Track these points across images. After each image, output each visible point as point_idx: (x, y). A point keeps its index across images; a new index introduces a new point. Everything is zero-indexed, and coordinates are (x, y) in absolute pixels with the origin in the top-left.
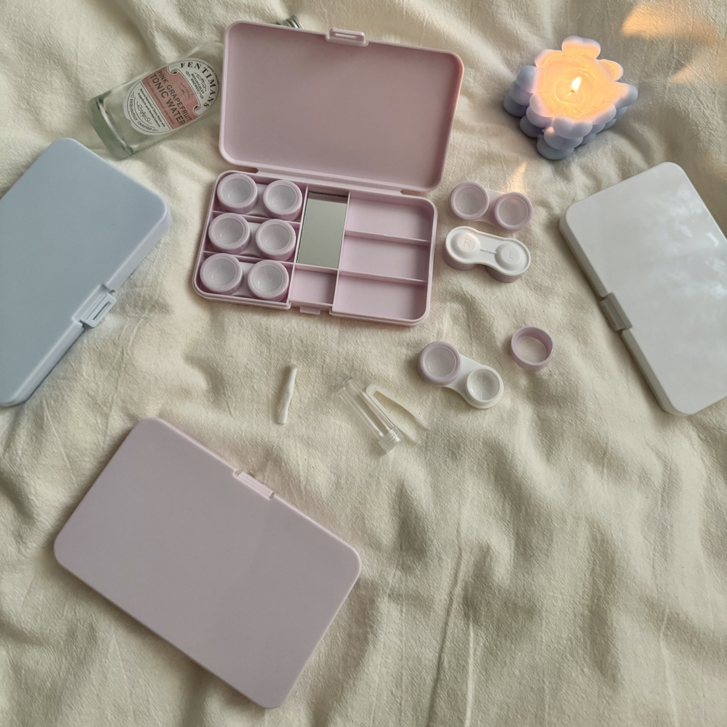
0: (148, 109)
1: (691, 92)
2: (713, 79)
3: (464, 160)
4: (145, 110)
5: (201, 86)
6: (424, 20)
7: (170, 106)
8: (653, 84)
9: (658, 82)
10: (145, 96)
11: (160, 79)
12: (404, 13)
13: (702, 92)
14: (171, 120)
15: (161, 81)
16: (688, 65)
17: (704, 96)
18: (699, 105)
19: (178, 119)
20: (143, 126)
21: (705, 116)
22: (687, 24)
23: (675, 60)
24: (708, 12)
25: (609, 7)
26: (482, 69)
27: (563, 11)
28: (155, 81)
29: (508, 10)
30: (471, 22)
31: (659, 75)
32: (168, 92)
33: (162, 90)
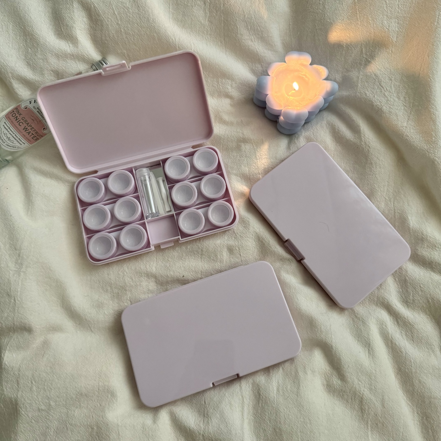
0: (11, 135)
1: (375, 80)
2: (390, 70)
4: (9, 136)
7: (26, 131)
8: (351, 76)
9: (354, 75)
10: (8, 126)
11: (16, 113)
12: (177, 48)
13: (383, 80)
14: (29, 140)
15: (17, 115)
16: (373, 62)
17: (384, 82)
18: (381, 89)
19: (33, 138)
20: (10, 146)
21: (385, 96)
22: (370, 33)
23: (365, 59)
24: (384, 24)
25: (317, 27)
26: (236, 79)
27: (288, 31)
28: (13, 115)
29: (249, 36)
30: (225, 47)
31: (354, 70)
32: (23, 122)
33: (19, 121)
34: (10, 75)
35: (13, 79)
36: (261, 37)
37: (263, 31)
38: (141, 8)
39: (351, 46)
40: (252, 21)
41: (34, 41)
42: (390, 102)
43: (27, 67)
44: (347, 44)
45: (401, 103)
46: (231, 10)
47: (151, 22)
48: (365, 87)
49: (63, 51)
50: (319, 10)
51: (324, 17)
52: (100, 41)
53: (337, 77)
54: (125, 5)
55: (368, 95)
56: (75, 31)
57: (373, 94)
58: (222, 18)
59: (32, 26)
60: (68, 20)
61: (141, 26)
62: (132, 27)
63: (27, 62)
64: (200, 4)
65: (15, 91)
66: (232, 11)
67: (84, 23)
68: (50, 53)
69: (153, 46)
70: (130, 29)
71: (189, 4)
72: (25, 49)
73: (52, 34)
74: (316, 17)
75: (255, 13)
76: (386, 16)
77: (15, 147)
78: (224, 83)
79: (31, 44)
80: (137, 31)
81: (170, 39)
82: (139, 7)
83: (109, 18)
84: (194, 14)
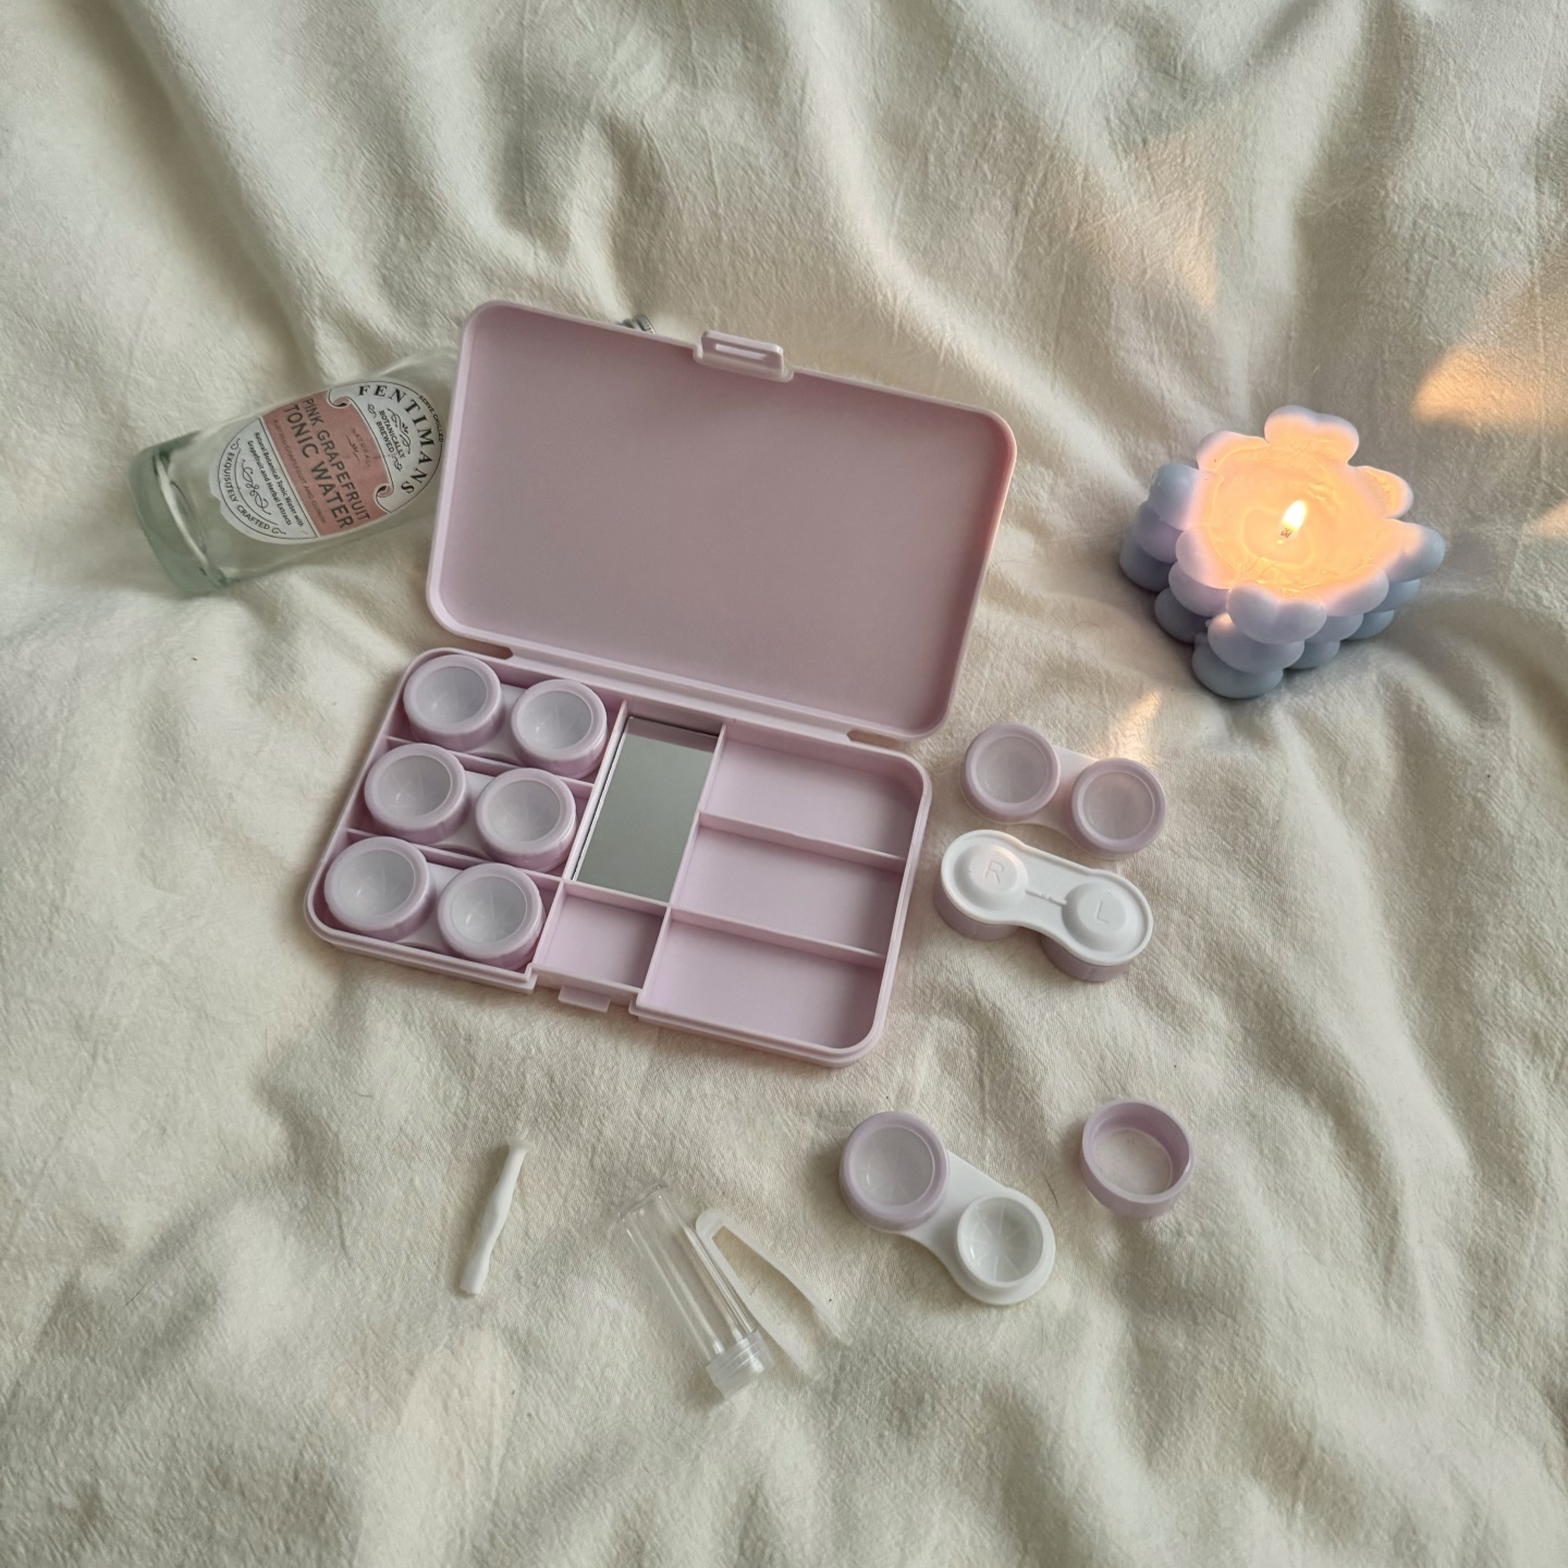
0: (266, 479)
3: (1008, 675)
4: (258, 479)
5: (399, 439)
6: (940, 347)
7: (319, 478)
8: (1488, 537)
9: (1498, 532)
10: (262, 448)
11: (305, 415)
12: (896, 327)
14: (319, 512)
15: (306, 419)
19: (337, 512)
20: (248, 516)
23: (1544, 485)
25: (1387, 354)
26: (1072, 471)
27: (1279, 359)
28: (293, 419)
29: (1145, 343)
30: (1055, 365)
31: (1501, 518)
32: (319, 446)
33: (306, 440)
34: (317, 302)
35: (323, 318)
36: (1186, 354)
37: (1196, 335)
38: (803, 178)
39: (1500, 434)
40: (1167, 294)
41: (427, 216)
43: (379, 292)
44: (1486, 424)
46: (1099, 244)
47: (827, 226)
48: (1536, 576)
49: (513, 264)
50: (1401, 300)
51: (1418, 324)
52: (640, 262)
54: (752, 159)
56: (566, 213)
58: (1066, 268)
59: (433, 171)
60: (552, 174)
61: (791, 236)
62: (759, 233)
63: (384, 278)
64: (999, 208)
65: (318, 357)
66: (1105, 248)
67: (602, 194)
68: (467, 262)
69: (816, 309)
70: (750, 239)
71: (963, 204)
72: (387, 237)
74: (1387, 320)
75: (1181, 270)
77: (267, 527)
78: (1029, 477)
79: (414, 223)
80: (773, 251)
81: (879, 294)
82: (798, 174)
83: (691, 192)
84: (973, 235)
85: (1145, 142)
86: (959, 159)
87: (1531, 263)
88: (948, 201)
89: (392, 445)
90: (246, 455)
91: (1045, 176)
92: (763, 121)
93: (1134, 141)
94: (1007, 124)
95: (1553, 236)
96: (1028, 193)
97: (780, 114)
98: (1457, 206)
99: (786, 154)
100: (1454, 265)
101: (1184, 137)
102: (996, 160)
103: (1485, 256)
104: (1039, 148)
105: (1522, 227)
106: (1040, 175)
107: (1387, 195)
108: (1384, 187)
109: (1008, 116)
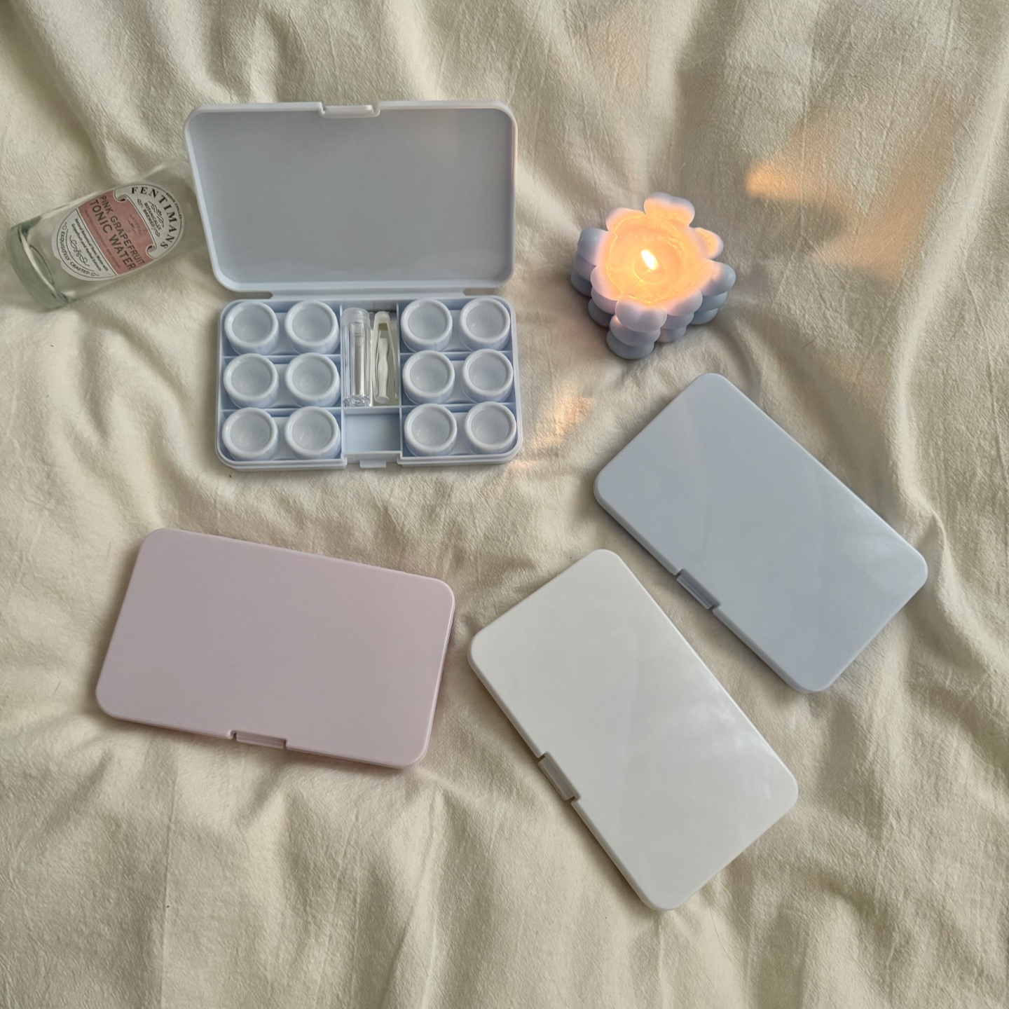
0: (85, 246)
1: (813, 286)
2: (847, 269)
4: (80, 247)
5: (157, 219)
7: (114, 244)
8: (769, 269)
9: (775, 266)
10: (81, 229)
11: (103, 207)
13: (828, 286)
14: (116, 263)
15: (103, 209)
16: (816, 249)
17: (829, 292)
18: (820, 304)
19: (126, 262)
20: (77, 268)
21: (825, 317)
22: (820, 189)
23: (802, 238)
24: (849, 175)
25: (721, 157)
27: (665, 157)
28: (96, 209)
29: (585, 151)
30: (535, 162)
31: (778, 257)
32: (112, 226)
33: (104, 222)
34: (105, 130)
35: (108, 139)
36: (608, 156)
37: (614, 146)
38: (383, 52)
39: (778, 207)
40: (597, 121)
41: (166, 75)
42: (832, 331)
43: (141, 123)
44: (771, 201)
45: (853, 335)
46: (558, 92)
48: (790, 295)
50: (730, 125)
51: (738, 141)
53: (742, 264)
54: (354, 40)
55: (792, 312)
56: (248, 73)
57: (803, 311)
58: (539, 105)
59: (168, 46)
60: (238, 48)
61: (377, 86)
62: (359, 86)
63: (143, 113)
64: (501, 68)
65: (107, 162)
67: (268, 60)
68: (191, 104)
70: (355, 89)
71: (480, 65)
72: (144, 88)
73: (204, 68)
74: (721, 137)
75: (605, 106)
76: (856, 162)
77: (88, 273)
78: (519, 233)
79: (159, 79)
80: (367, 97)
82: (380, 50)
83: (319, 61)
84: (486, 85)
85: (585, 26)
86: (478, 37)
87: (804, 104)
88: (471, 63)
89: (153, 223)
90: (71, 232)
91: (527, 48)
92: (360, 16)
93: (579, 25)
94: (505, 15)
95: (818, 86)
96: (517, 60)
97: (370, 11)
98: (765, 67)
99: (374, 37)
100: (760, 104)
101: (608, 23)
102: (499, 38)
103: (778, 99)
104: (523, 32)
105: (801, 81)
106: (524, 48)
107: (726, 59)
108: (724, 54)
109: (505, 10)
